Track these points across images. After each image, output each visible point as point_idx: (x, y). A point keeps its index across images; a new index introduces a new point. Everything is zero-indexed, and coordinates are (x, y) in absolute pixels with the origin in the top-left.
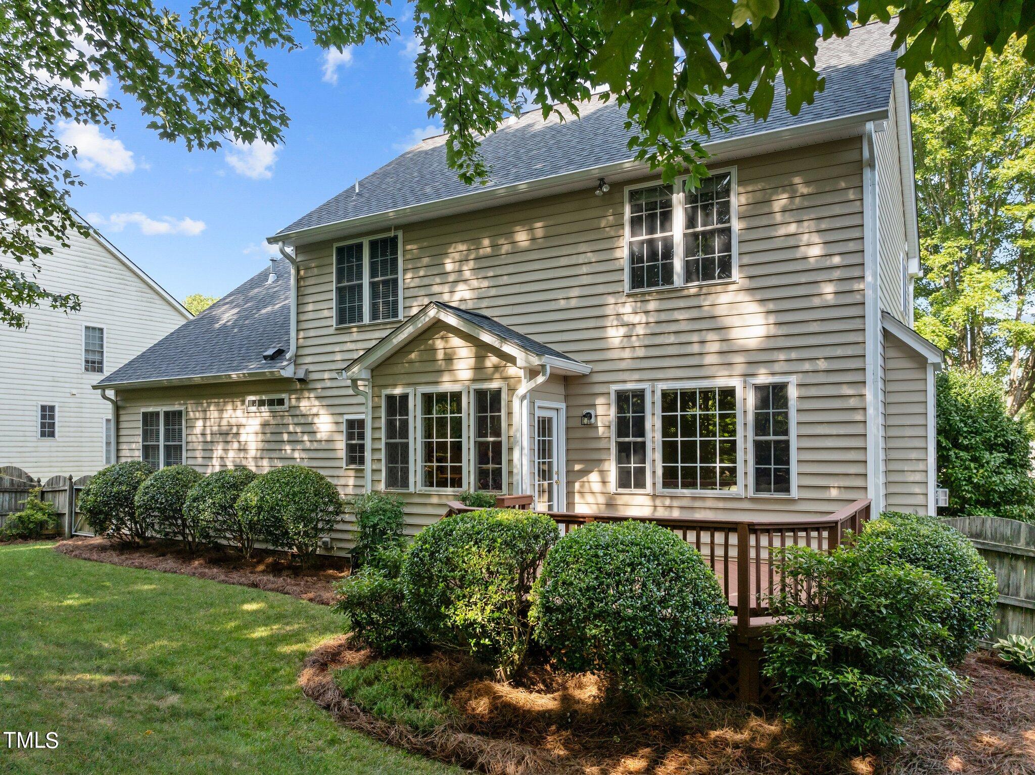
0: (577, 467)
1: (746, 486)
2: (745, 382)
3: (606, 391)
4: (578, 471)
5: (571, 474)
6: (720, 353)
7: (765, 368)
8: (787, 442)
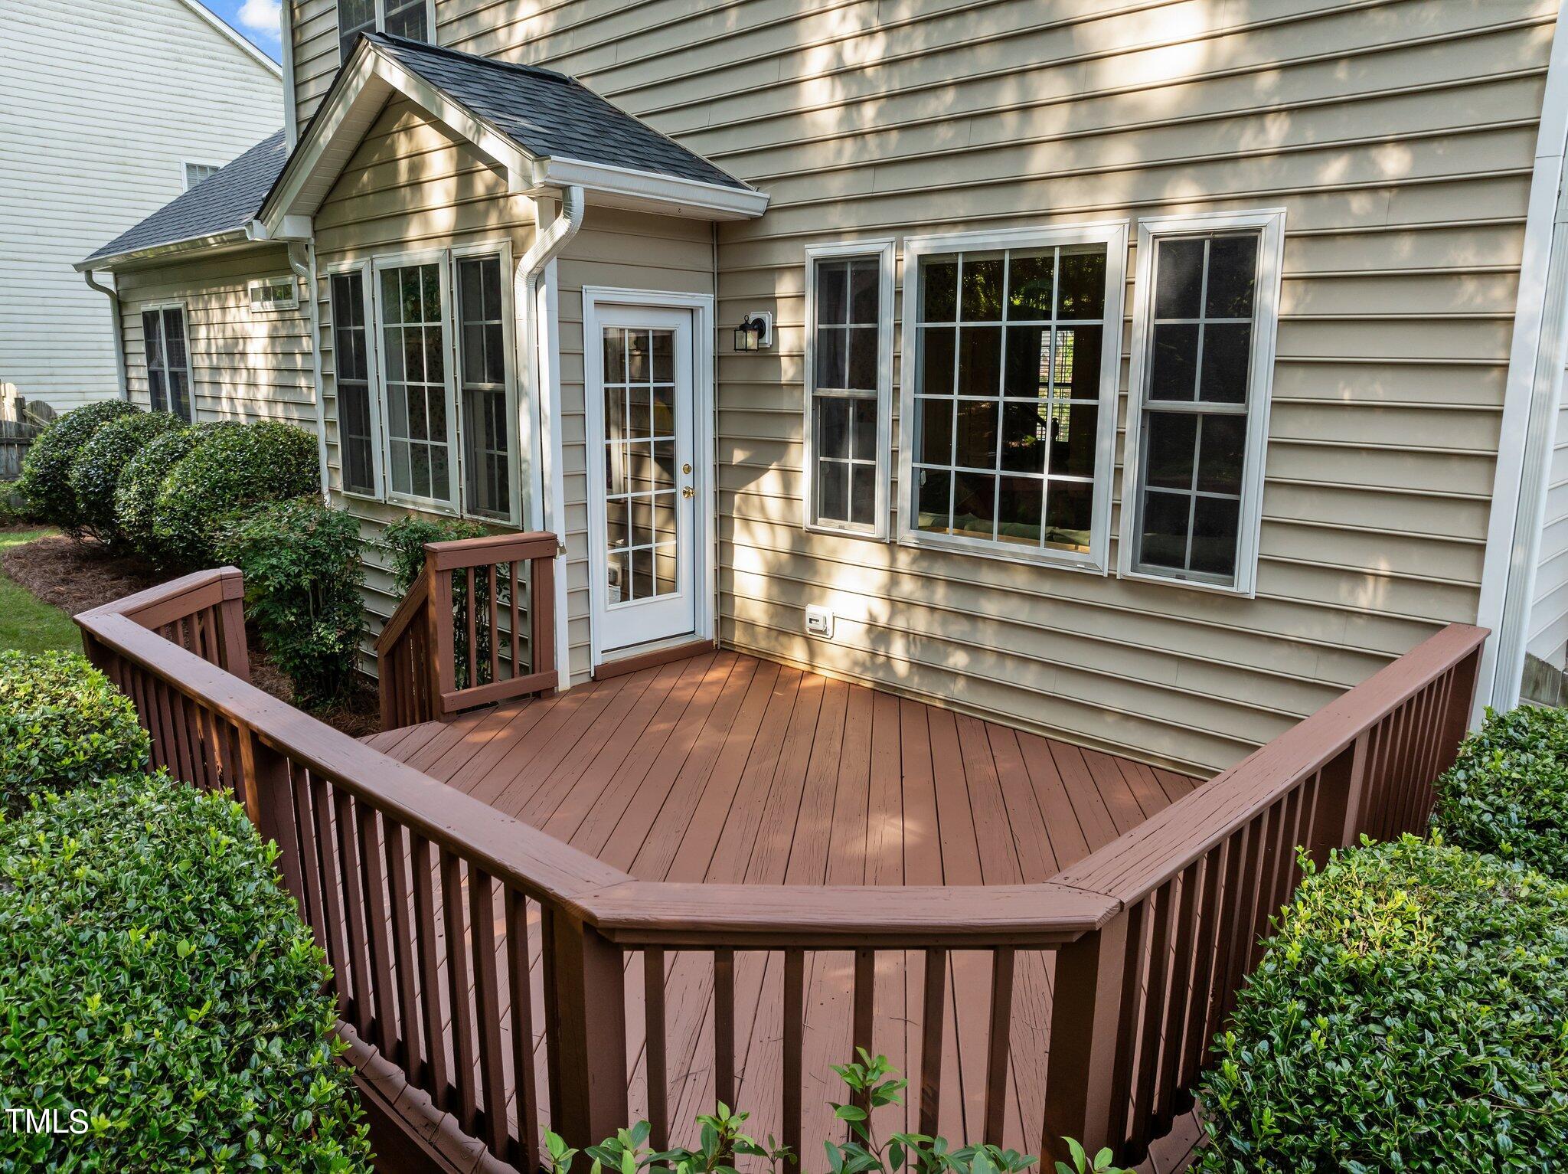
0: (739, 456)
1: (1114, 543)
2: (1134, 227)
3: (795, 260)
4: (741, 467)
5: (726, 473)
6: (1072, 139)
7: (1196, 180)
8: (1239, 423)
